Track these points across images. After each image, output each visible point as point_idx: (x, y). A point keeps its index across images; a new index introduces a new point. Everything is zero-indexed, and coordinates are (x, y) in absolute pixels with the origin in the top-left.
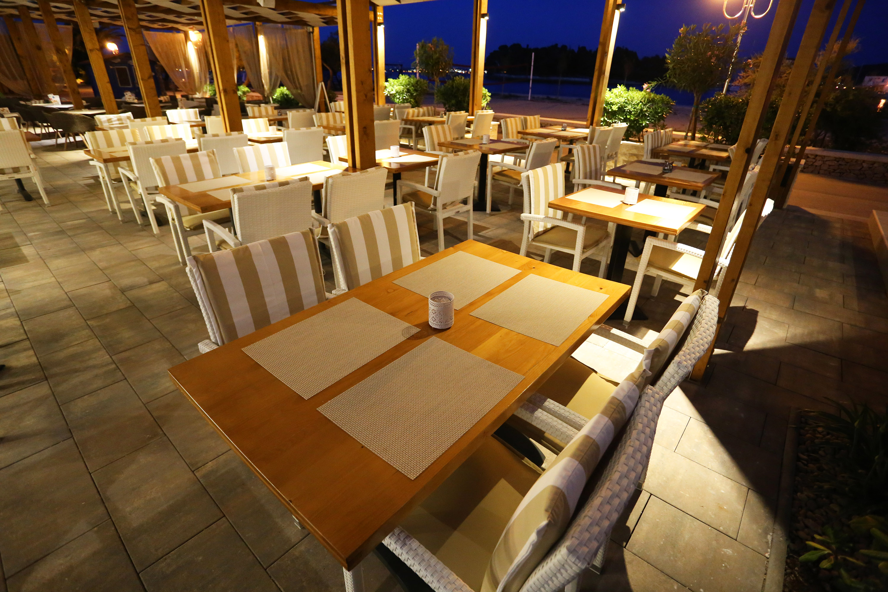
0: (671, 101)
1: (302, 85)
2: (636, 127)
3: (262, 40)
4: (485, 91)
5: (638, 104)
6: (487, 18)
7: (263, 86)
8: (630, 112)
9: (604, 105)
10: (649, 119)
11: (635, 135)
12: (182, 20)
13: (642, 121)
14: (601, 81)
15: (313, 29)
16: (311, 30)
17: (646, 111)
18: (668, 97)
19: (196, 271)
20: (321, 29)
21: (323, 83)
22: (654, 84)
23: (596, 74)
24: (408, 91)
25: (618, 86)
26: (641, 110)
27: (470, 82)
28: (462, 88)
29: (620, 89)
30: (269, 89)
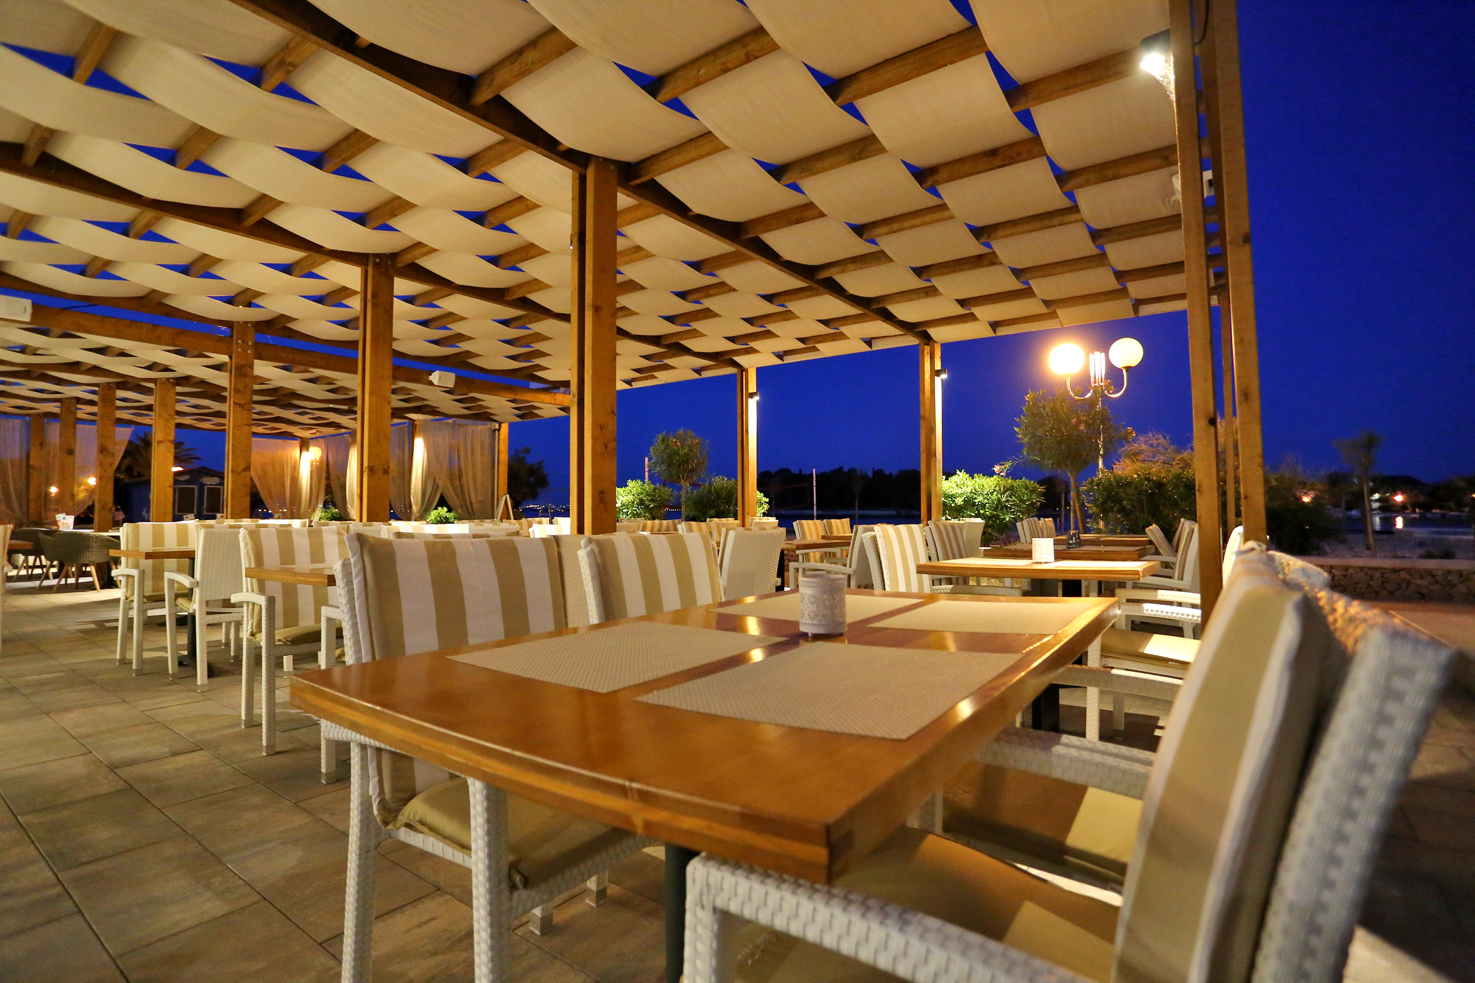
0: (1038, 486)
1: (473, 501)
2: (995, 525)
3: (419, 444)
4: (760, 495)
5: (992, 493)
6: (757, 398)
7: (411, 506)
8: (983, 506)
9: (943, 499)
10: (1013, 512)
11: (997, 539)
12: (305, 419)
13: (1003, 515)
14: (932, 467)
15: (500, 426)
16: (497, 426)
17: (1007, 501)
18: (1032, 482)
19: (355, 562)
20: (512, 426)
21: (508, 496)
22: (1008, 465)
23: (923, 457)
24: (641, 502)
25: (958, 472)
26: (999, 500)
27: (736, 484)
28: (724, 493)
29: (961, 476)
30: (419, 511)
